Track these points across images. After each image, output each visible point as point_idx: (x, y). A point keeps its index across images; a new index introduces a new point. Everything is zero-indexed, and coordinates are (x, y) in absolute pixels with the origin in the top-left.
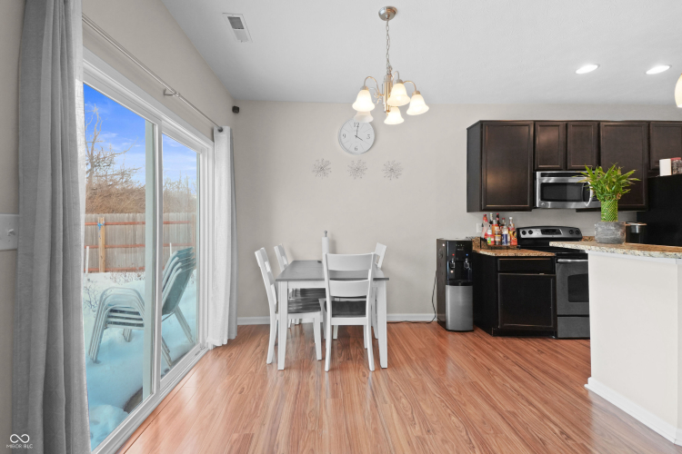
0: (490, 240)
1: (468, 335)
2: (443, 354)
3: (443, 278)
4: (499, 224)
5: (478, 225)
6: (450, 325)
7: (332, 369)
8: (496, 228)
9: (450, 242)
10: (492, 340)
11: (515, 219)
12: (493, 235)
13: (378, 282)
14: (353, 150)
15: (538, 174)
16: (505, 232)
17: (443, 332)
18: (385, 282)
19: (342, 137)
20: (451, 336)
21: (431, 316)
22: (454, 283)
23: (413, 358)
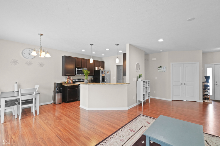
0: (67, 82)
1: (61, 104)
2: (55, 109)
3: (55, 92)
4: (69, 79)
5: (64, 79)
6: (56, 103)
7: (21, 119)
8: (68, 80)
9: (57, 83)
10: (66, 104)
11: (72, 78)
12: (67, 81)
13: (37, 95)
14: (27, 58)
15: (76, 68)
16: (70, 80)
17: (55, 105)
18: (39, 94)
19: (23, 54)
20: (57, 105)
21: (52, 102)
22: (58, 93)
23: (46, 111)
